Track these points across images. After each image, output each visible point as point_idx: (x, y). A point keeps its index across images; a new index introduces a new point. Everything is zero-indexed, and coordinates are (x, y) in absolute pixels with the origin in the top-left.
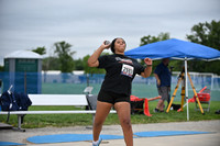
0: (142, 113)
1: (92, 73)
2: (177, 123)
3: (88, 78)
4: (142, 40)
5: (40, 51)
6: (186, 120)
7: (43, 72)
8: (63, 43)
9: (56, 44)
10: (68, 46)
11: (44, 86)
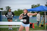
0: (32, 27)
1: (17, 16)
2: (42, 30)
3: (16, 17)
4: (32, 6)
5: (2, 9)
6: (45, 30)
7: (2, 15)
8: (8, 7)
9: (6, 7)
10: (10, 8)
11: (3, 19)
